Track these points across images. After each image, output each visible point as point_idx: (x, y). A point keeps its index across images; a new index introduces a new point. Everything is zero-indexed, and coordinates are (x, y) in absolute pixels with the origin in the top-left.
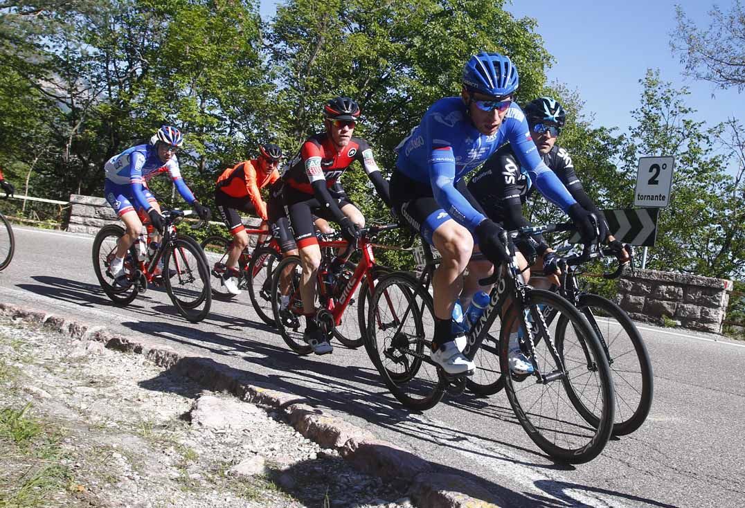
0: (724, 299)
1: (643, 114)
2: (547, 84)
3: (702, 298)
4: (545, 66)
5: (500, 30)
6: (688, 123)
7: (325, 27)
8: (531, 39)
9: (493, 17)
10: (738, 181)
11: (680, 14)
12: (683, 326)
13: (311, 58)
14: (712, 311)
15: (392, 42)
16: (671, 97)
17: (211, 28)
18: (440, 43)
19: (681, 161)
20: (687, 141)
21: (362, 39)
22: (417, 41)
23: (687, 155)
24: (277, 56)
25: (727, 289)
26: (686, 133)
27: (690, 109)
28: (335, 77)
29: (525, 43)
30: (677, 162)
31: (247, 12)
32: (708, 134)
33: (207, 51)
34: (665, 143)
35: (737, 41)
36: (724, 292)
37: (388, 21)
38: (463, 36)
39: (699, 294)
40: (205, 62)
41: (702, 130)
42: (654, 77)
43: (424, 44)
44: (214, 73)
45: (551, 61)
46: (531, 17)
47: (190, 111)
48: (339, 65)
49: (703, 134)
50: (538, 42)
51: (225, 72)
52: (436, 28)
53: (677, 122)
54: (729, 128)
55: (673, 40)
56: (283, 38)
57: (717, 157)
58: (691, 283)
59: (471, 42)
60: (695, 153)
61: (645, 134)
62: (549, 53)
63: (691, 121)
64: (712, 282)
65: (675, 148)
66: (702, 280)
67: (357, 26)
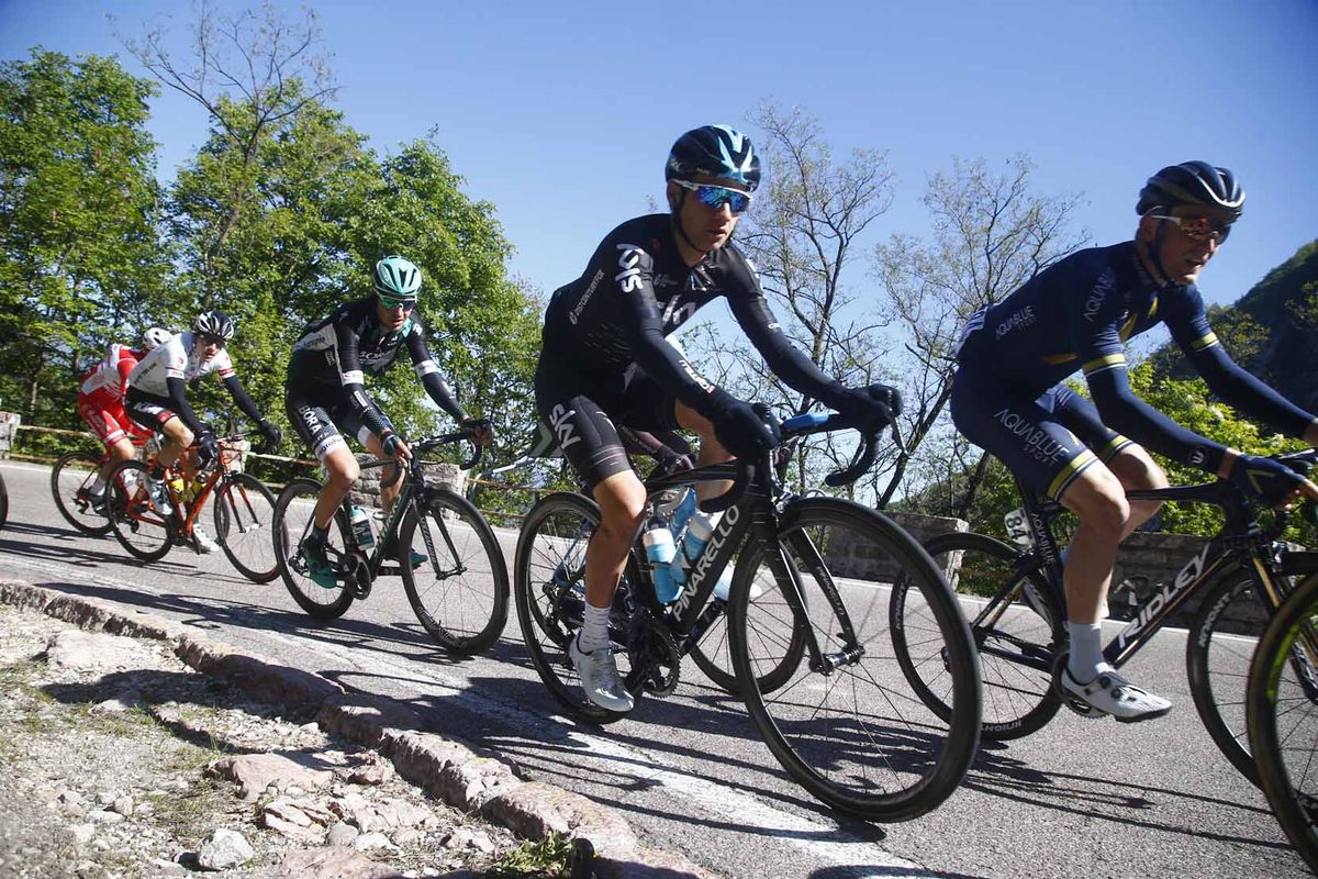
2: (508, 278)
4: (505, 257)
5: (453, 214)
7: (240, 198)
8: (490, 225)
9: (446, 198)
13: (222, 235)
15: (325, 221)
17: (85, 191)
18: (382, 226)
21: (287, 215)
22: (354, 221)
24: (178, 231)
28: (253, 261)
29: (482, 230)
31: (138, 174)
33: (82, 219)
37: (320, 196)
38: (409, 218)
40: (80, 233)
43: (363, 225)
44: (91, 247)
45: (512, 251)
46: (489, 200)
47: (58, 293)
48: (257, 246)
50: (497, 229)
51: (107, 246)
52: (377, 208)
54: (703, 331)
56: (187, 209)
59: (418, 226)
62: (509, 242)
67: (282, 200)
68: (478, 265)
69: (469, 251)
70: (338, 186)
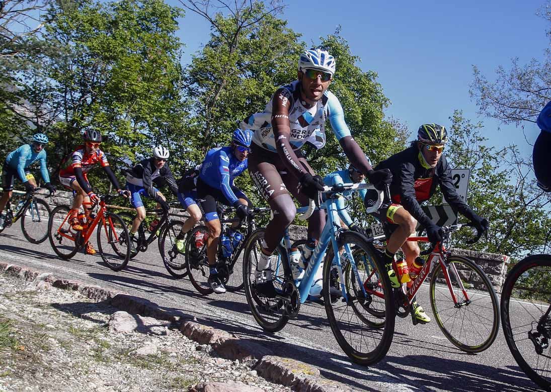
0: (504, 269)
1: (451, 141)
2: (386, 119)
3: (488, 268)
4: (384, 106)
5: (352, 79)
6: (482, 148)
7: (227, 72)
8: (374, 86)
9: (348, 70)
10: (517, 189)
11: (476, 72)
12: (475, 288)
13: (216, 95)
14: (495, 277)
15: (275, 86)
16: (470, 129)
17: (142, 72)
19: (478, 175)
20: (482, 160)
21: (253, 83)
23: (482, 170)
24: (191, 93)
25: (506, 261)
26: (481, 155)
27: (483, 138)
28: (233, 109)
29: (369, 89)
30: (475, 175)
31: (171, 61)
32: (496, 156)
33: (140, 86)
34: (466, 161)
35: (515, 91)
36: (504, 264)
37: (273, 71)
39: (486, 265)
40: (139, 94)
41: (492, 153)
42: (459, 115)
44: (144, 103)
45: (388, 102)
46: (374, 71)
47: (125, 129)
48: (235, 101)
49: (493, 156)
50: (378, 88)
51: (152, 102)
53: (475, 147)
54: (509, 151)
55: (471, 89)
56: (197, 81)
57: (502, 172)
58: (481, 257)
60: (487, 169)
61: (452, 155)
62: (386, 97)
63: (484, 147)
64: (495, 257)
65: (473, 166)
66: (488, 255)
67: (251, 74)
68: (367, 111)
69: (361, 102)
70: (283, 64)
